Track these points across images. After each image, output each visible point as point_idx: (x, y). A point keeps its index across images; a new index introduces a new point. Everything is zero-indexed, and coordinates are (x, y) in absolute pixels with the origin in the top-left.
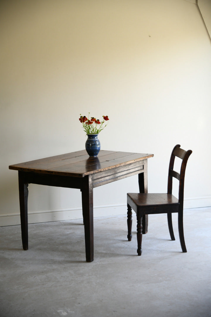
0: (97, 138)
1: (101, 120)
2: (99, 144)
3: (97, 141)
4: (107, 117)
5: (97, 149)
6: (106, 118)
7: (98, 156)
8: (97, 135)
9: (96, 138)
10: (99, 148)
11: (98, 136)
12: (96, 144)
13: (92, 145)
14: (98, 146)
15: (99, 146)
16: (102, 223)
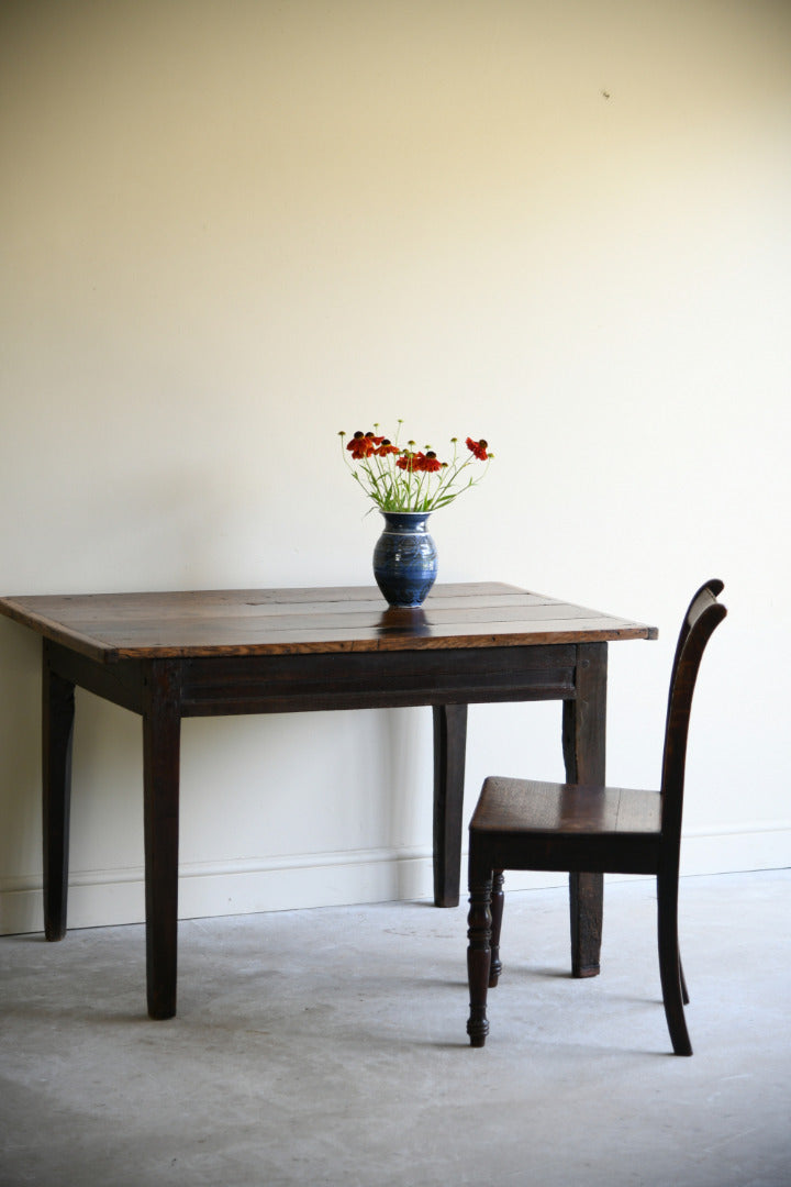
0: (424, 527)
1: (452, 453)
2: (433, 556)
3: (423, 540)
4: (483, 444)
5: (425, 575)
6: (479, 449)
7: (425, 605)
8: (423, 518)
9: (419, 528)
10: (433, 572)
11: (430, 522)
12: (420, 555)
13: (403, 556)
14: (428, 566)
15: (431, 565)
16: (387, 931)
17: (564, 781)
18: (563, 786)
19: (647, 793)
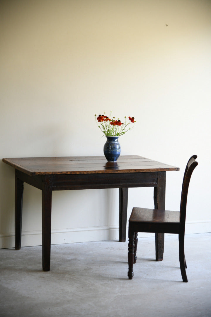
0: (117, 140)
1: (125, 121)
2: (119, 148)
3: (117, 144)
4: (133, 118)
5: (117, 153)
6: (132, 120)
7: (117, 161)
8: (117, 138)
10: (120, 152)
11: (119, 139)
12: (116, 148)
13: (112, 148)
14: (118, 151)
16: (106, 248)
17: (154, 209)
18: (154, 210)
19: (176, 212)
